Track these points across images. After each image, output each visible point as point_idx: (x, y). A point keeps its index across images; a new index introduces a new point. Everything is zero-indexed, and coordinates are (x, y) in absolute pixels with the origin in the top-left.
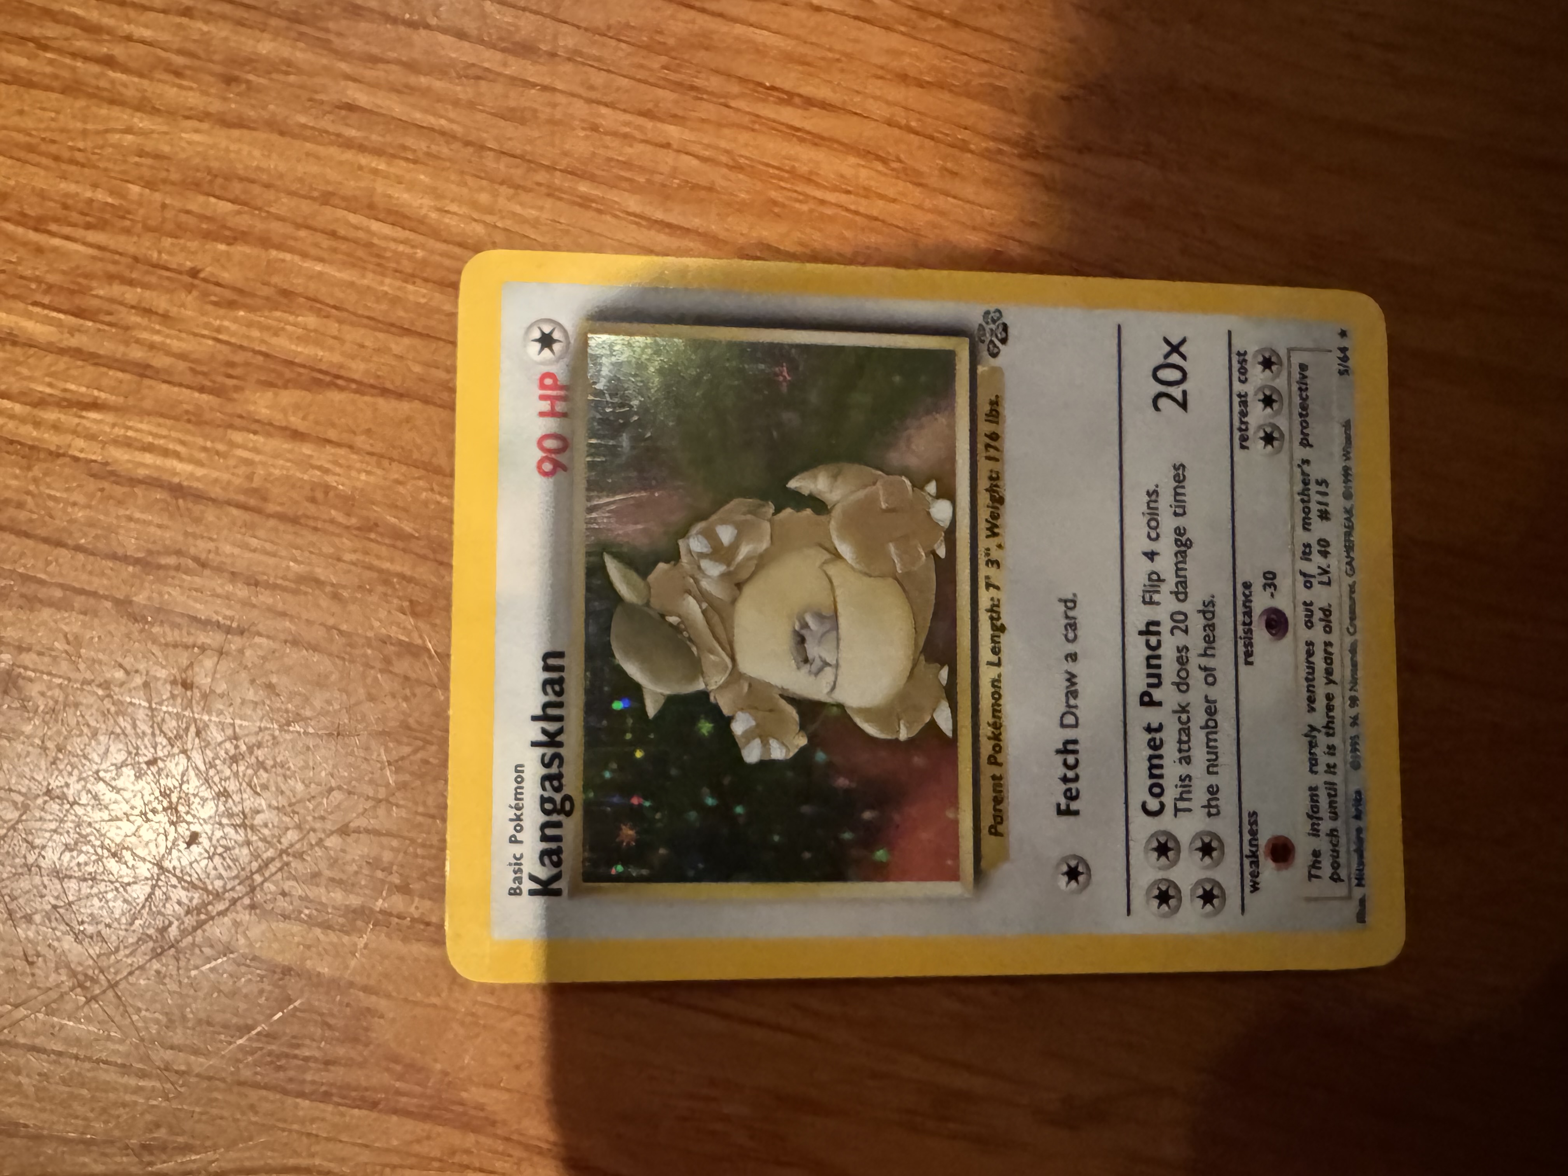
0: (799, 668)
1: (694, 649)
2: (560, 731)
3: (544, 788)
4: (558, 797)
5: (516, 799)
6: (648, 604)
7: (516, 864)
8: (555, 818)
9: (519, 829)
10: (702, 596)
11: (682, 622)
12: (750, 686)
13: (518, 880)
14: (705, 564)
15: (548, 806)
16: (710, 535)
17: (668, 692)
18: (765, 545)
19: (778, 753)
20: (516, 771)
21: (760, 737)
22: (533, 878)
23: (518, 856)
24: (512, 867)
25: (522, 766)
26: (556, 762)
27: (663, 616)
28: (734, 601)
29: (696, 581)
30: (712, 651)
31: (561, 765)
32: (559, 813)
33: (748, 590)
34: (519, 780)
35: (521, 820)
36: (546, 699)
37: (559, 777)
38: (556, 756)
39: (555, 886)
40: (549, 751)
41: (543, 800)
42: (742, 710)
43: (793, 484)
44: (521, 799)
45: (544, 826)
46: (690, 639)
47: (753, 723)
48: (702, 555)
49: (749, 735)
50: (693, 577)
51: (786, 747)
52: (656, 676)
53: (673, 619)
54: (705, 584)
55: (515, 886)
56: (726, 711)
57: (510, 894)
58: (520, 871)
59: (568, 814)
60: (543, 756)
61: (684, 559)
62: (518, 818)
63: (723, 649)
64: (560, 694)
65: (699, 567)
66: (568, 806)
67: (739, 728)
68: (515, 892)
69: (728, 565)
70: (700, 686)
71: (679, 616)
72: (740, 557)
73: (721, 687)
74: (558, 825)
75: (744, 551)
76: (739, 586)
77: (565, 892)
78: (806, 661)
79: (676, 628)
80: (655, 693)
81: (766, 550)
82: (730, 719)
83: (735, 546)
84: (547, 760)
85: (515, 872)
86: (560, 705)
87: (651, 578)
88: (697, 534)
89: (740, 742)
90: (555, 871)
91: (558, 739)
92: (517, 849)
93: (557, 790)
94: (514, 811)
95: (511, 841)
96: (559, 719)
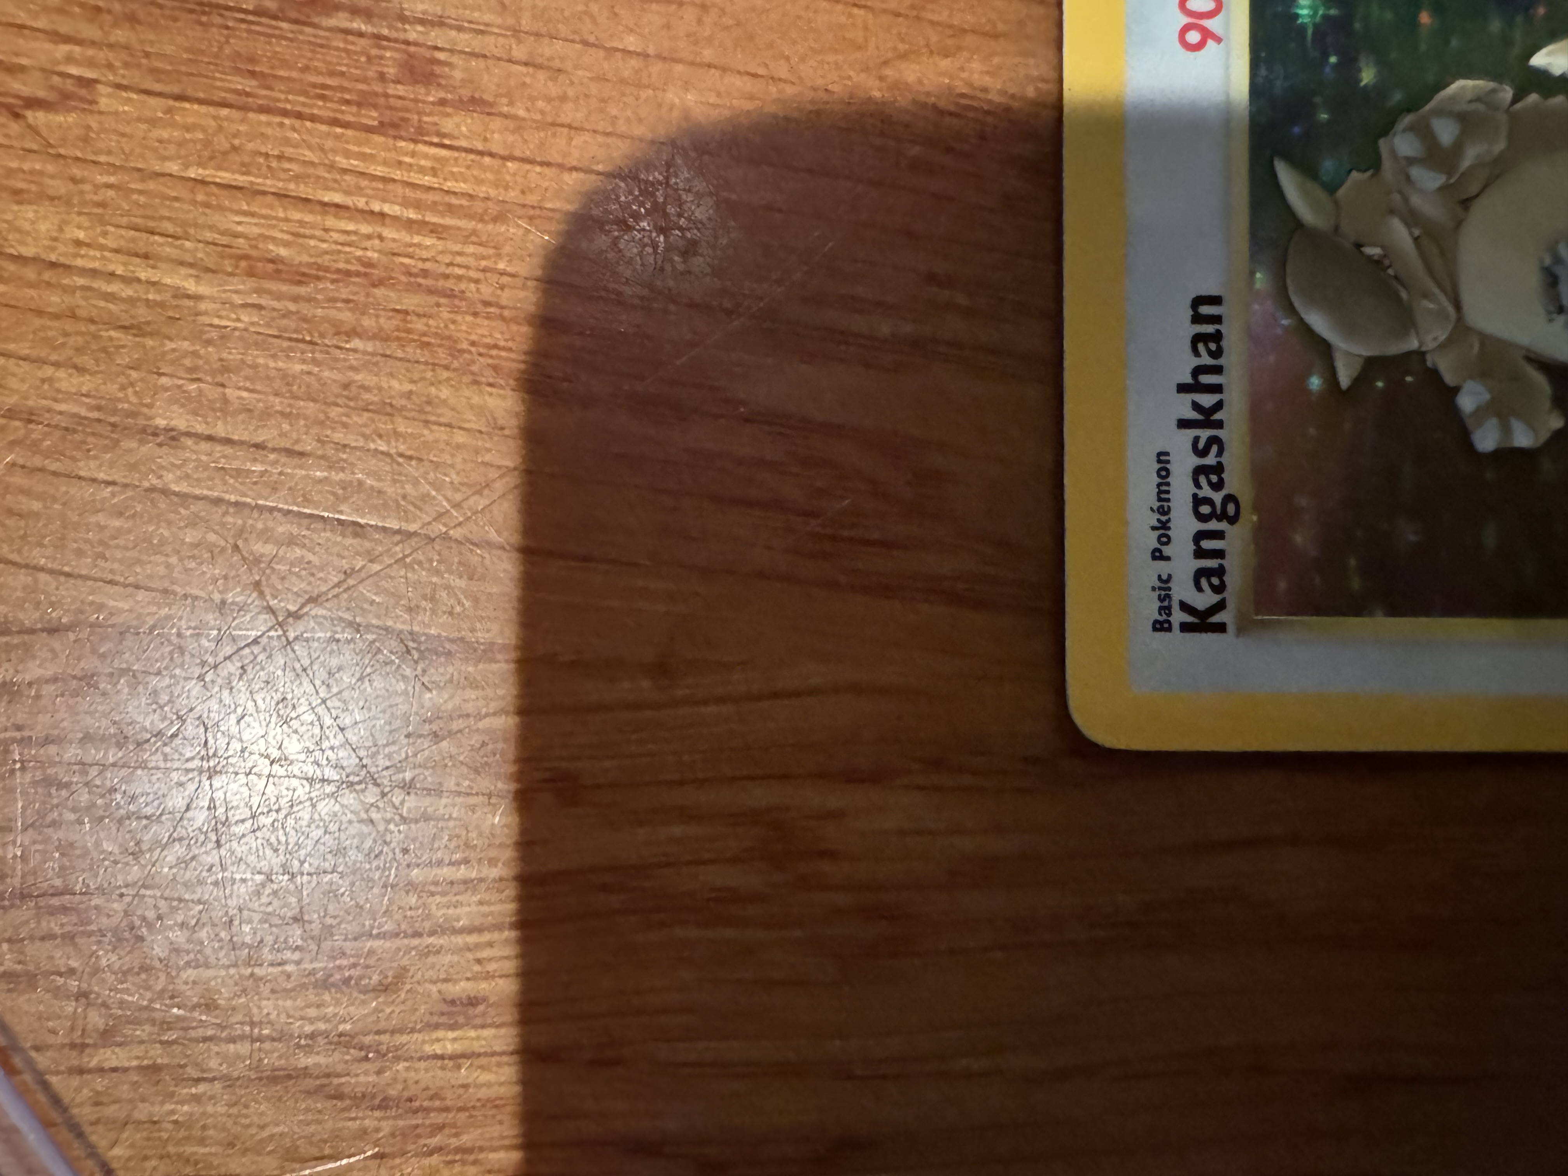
0: (1551, 321)
1: (1404, 295)
2: (1219, 406)
3: (1198, 485)
4: (1217, 497)
5: (1160, 499)
6: (1337, 228)
7: (1160, 588)
8: (1213, 525)
9: (1165, 539)
10: (1412, 218)
11: (1385, 256)
12: (1482, 344)
13: (1166, 610)
14: (1416, 172)
15: (1205, 509)
16: (1424, 132)
17: (1367, 353)
18: (1500, 146)
19: (1523, 438)
20: (1159, 461)
21: (1499, 415)
22: (1185, 607)
23: (1164, 577)
24: (1157, 593)
25: (1167, 454)
26: (1214, 449)
27: (1359, 246)
28: (1459, 224)
29: (1406, 200)
30: (1426, 295)
31: (1220, 453)
32: (1219, 519)
33: (1478, 210)
34: (1164, 473)
35: (1169, 528)
36: (1196, 362)
37: (1219, 469)
38: (1214, 440)
39: (1216, 619)
40: (1204, 434)
41: (1198, 501)
42: (1471, 377)
43: (1539, 60)
44: (1168, 500)
45: (1199, 536)
46: (1396, 277)
47: (1487, 396)
48: (1411, 161)
49: (1481, 413)
50: (1400, 192)
51: (1534, 430)
52: (1350, 329)
53: (1373, 251)
54: (1416, 200)
55: (1161, 618)
56: (1449, 379)
57: (1155, 629)
58: (1168, 596)
59: (1232, 521)
60: (1196, 439)
61: (1387, 164)
62: (1164, 526)
63: (1446, 294)
64: (1217, 354)
65: (1408, 178)
66: (1231, 509)
67: (1467, 402)
68: (1161, 626)
69: (1450, 175)
70: (1413, 344)
71: (1383, 247)
72: (1466, 163)
73: (1442, 346)
74: (1219, 535)
75: (1470, 156)
76: (1466, 203)
77: (1231, 628)
78: (1561, 310)
79: (1378, 263)
80: (1348, 354)
81: (1502, 153)
82: (1455, 390)
83: (1458, 147)
84: (1201, 445)
85: (1161, 599)
86: (1218, 370)
87: (1341, 193)
88: (1404, 131)
89: (1470, 423)
90: (1215, 598)
91: (1217, 416)
92: (1162, 567)
93: (1217, 486)
94: (1157, 516)
95: (1154, 558)
96: (1217, 389)
